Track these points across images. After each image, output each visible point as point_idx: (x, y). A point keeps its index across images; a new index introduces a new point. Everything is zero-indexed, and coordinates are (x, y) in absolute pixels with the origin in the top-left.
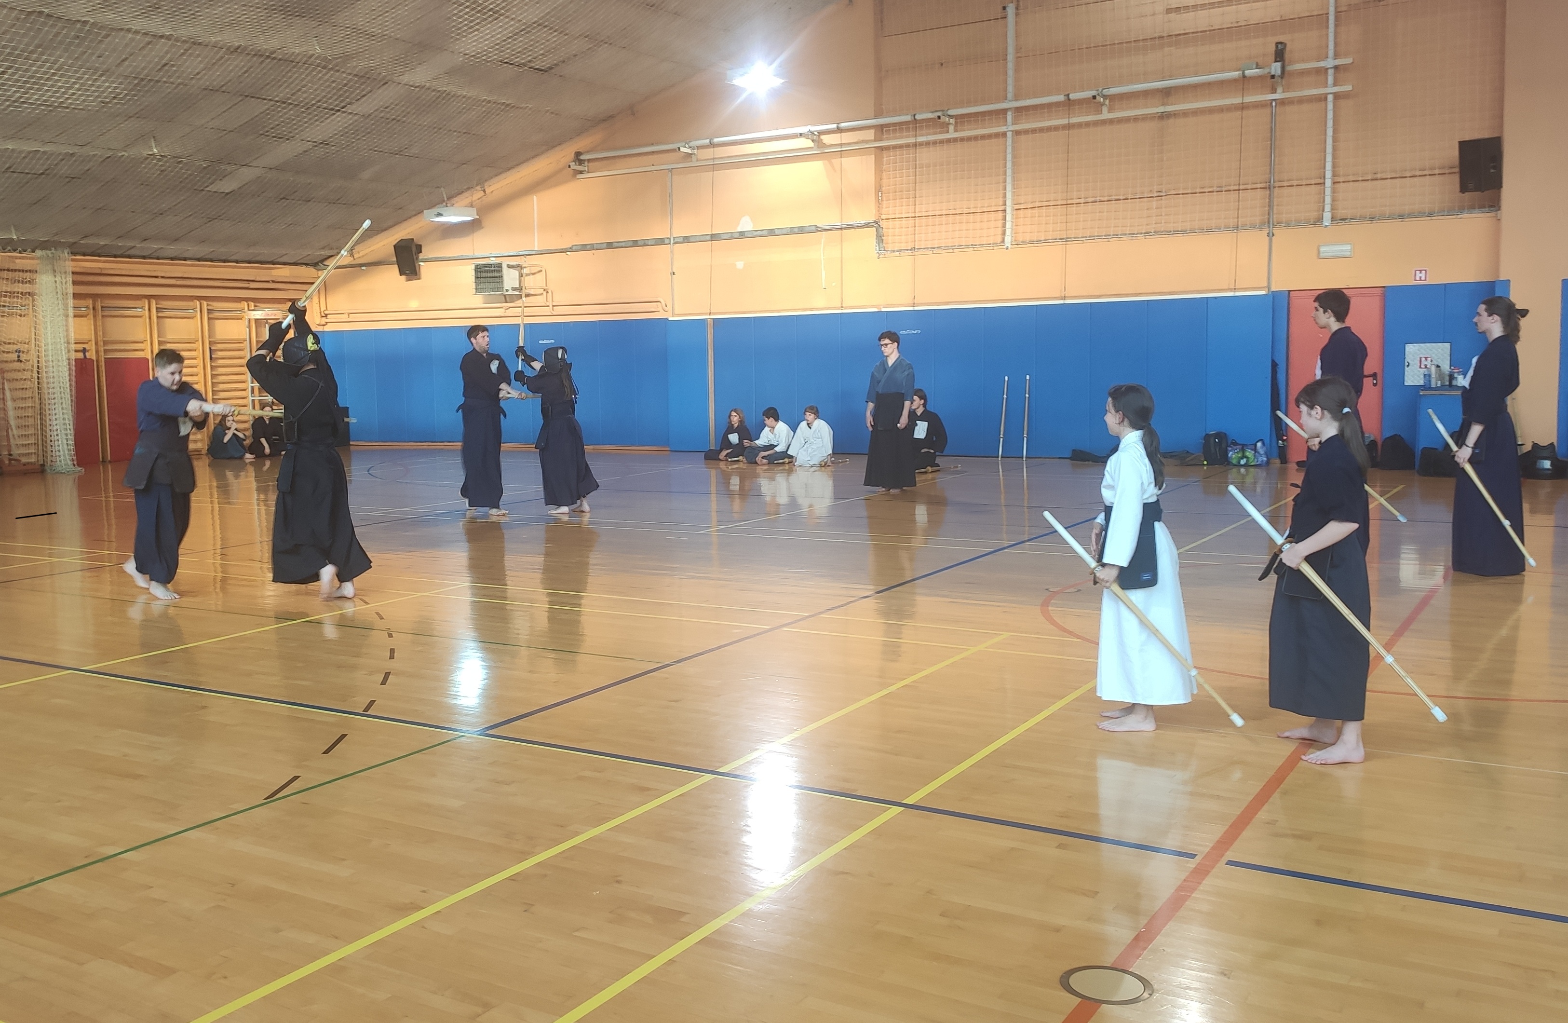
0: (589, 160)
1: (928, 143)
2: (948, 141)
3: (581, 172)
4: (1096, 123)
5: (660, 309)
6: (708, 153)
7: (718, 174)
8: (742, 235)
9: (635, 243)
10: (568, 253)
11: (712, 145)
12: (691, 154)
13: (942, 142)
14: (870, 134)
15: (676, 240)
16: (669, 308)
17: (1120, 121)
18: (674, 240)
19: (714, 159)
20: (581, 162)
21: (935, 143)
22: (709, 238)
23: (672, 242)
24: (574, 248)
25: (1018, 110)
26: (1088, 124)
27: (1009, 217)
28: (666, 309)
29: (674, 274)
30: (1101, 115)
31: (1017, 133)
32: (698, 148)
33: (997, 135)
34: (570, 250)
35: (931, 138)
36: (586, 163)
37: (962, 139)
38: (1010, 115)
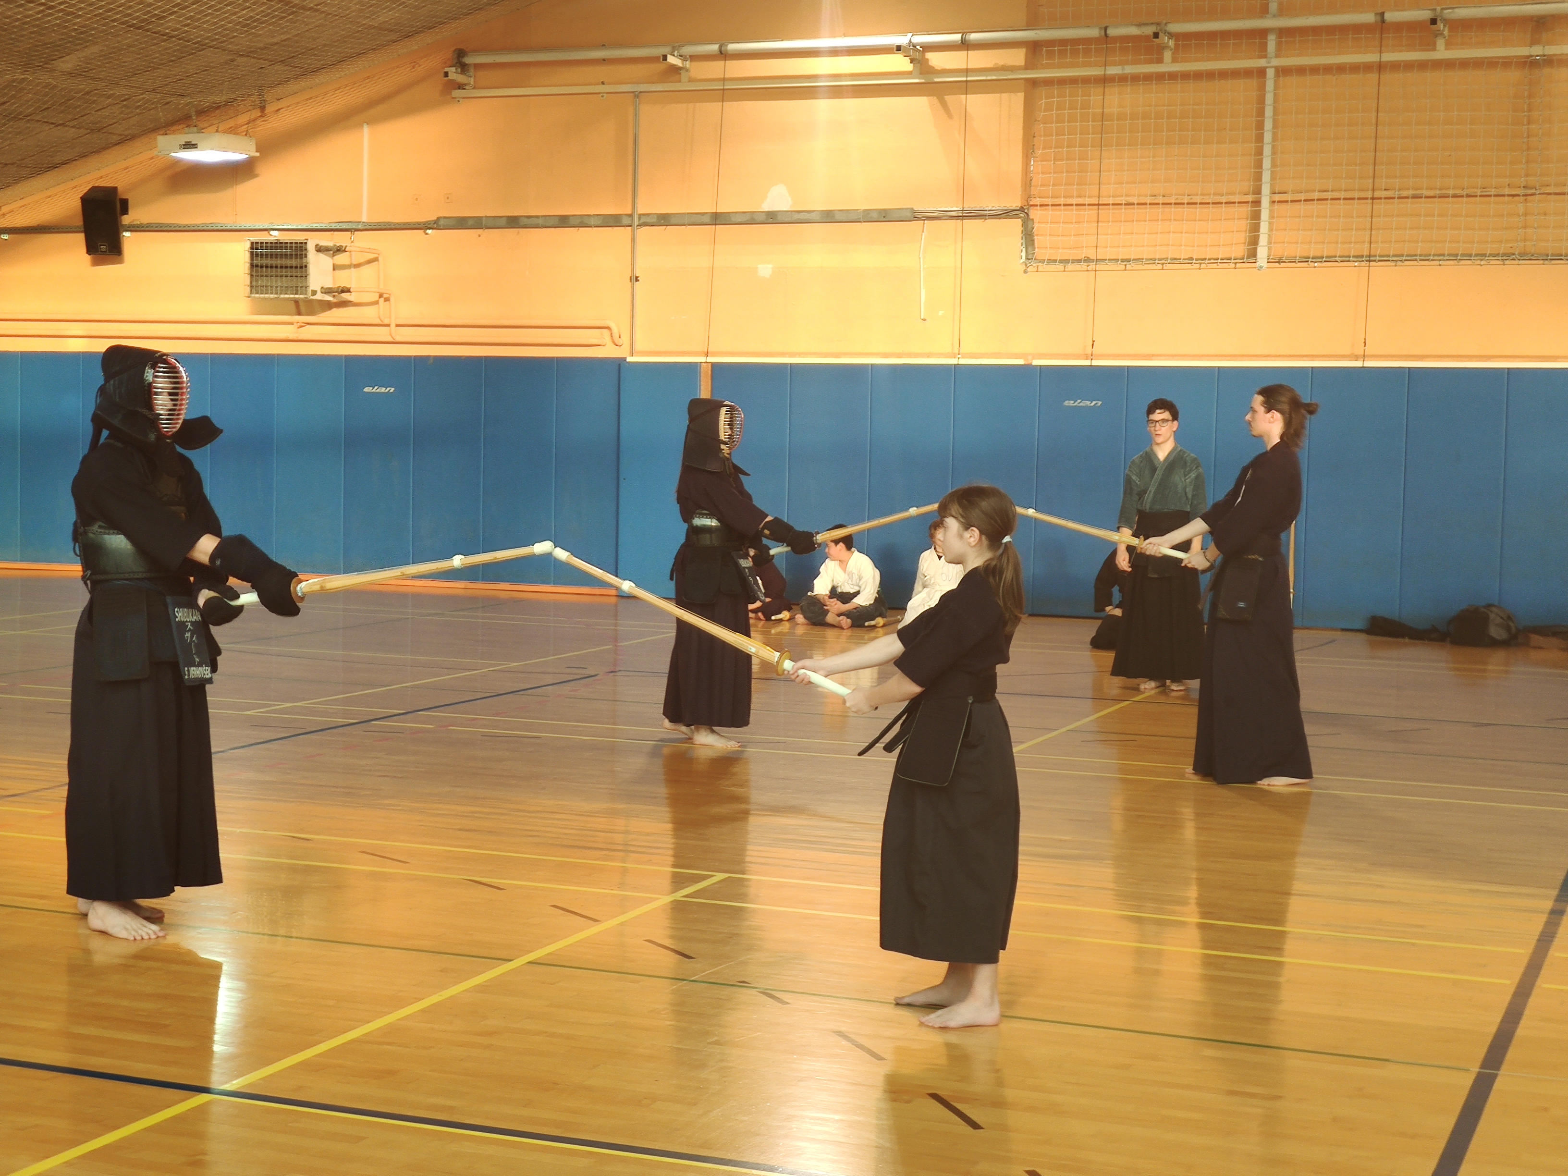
0: (477, 66)
1: (1122, 79)
2: (1160, 77)
3: (461, 86)
4: (1423, 65)
5: (607, 340)
6: (715, 69)
7: (733, 108)
8: (772, 218)
9: (563, 222)
10: (429, 231)
11: (723, 55)
12: (680, 68)
13: (1148, 78)
14: (1017, 57)
15: (643, 220)
16: (625, 340)
17: (1464, 64)
18: (639, 219)
19: (724, 80)
20: (464, 68)
21: (1135, 79)
22: (707, 219)
23: (636, 222)
24: (442, 222)
25: (1284, 33)
26: (1408, 66)
27: (1265, 215)
28: (619, 342)
29: (637, 280)
30: (1432, 53)
31: (1283, 72)
32: (693, 58)
33: (1248, 73)
34: (435, 225)
35: (1129, 70)
36: (472, 70)
37: (1185, 76)
38: (1272, 42)
